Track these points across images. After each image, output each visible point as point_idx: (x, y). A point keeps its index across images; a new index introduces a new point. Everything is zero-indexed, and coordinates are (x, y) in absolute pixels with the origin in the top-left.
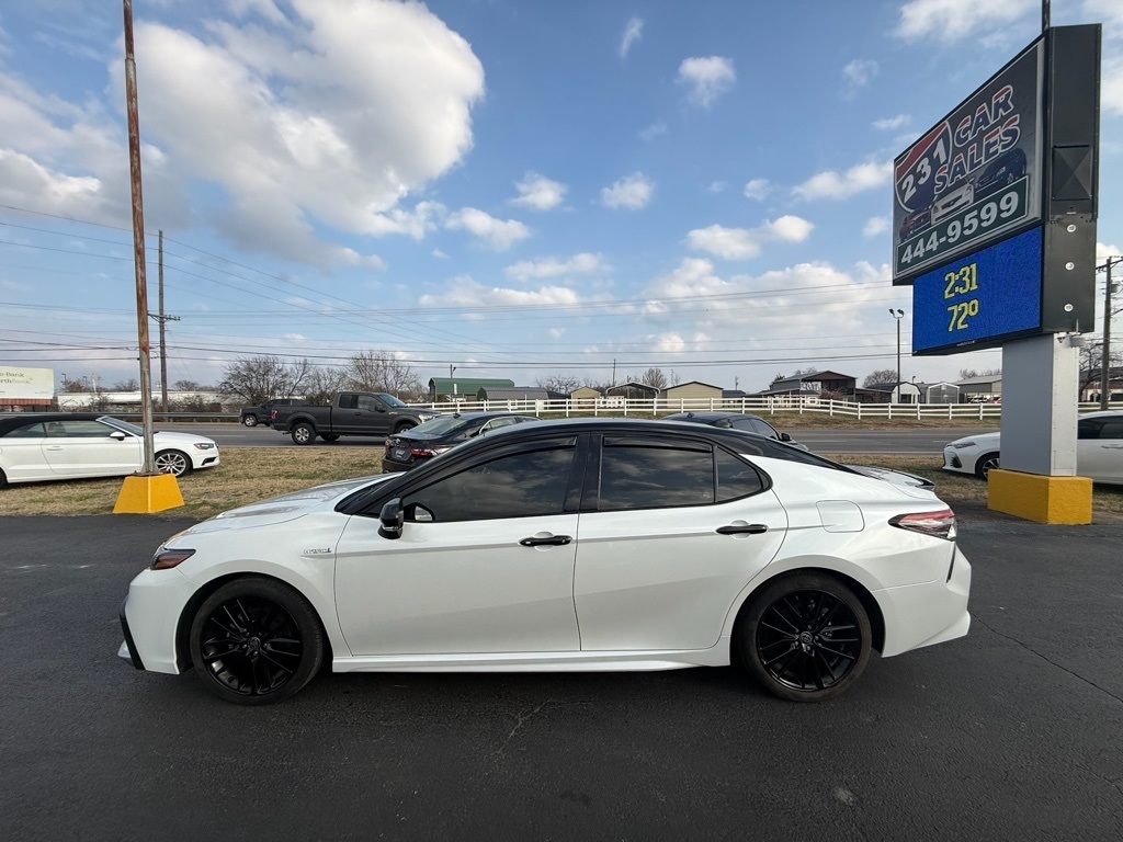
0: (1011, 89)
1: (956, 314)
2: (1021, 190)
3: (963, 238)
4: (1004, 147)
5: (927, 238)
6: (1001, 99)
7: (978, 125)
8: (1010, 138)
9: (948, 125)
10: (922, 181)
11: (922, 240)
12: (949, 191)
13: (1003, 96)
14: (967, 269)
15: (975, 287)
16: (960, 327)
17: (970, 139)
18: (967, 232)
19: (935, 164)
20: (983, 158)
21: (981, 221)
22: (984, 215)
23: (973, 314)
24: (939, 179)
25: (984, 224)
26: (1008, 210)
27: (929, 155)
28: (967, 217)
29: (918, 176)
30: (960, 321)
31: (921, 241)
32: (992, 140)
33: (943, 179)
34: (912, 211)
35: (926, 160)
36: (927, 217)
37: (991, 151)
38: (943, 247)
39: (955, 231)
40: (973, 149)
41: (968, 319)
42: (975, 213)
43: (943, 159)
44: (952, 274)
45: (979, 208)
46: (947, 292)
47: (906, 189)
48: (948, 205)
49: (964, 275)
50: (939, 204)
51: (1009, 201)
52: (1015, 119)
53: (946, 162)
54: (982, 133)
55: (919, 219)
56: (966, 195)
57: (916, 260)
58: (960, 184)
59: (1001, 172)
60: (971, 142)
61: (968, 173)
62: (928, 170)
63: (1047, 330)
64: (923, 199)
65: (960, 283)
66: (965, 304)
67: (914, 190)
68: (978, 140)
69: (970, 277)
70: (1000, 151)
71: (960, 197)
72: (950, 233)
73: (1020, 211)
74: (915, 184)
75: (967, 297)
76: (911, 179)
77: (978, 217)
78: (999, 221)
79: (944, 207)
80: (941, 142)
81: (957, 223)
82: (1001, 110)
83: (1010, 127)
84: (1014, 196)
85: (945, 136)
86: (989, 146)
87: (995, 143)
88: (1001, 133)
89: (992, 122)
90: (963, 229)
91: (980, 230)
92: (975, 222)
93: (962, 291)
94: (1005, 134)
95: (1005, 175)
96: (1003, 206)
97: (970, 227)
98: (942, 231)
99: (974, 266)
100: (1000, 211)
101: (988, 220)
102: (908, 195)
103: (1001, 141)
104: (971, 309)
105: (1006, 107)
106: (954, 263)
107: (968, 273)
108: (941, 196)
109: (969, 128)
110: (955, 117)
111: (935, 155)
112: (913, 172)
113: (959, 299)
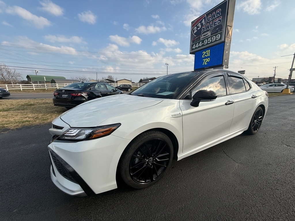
0: (221, 10)
1: (205, 61)
2: (221, 34)
3: (208, 44)
4: (218, 23)
5: (199, 43)
6: (218, 12)
7: (213, 17)
8: (220, 22)
9: (206, 16)
10: (199, 29)
11: (195, 45)
12: (205, 32)
13: (219, 11)
14: (208, 51)
15: (209, 55)
16: (205, 64)
17: (211, 20)
18: (209, 42)
19: (202, 25)
20: (213, 25)
21: (212, 40)
22: (213, 39)
23: (208, 61)
24: (203, 29)
25: (213, 41)
26: (218, 38)
27: (201, 22)
28: (209, 39)
29: (198, 27)
30: (205, 63)
31: (198, 43)
32: (216, 21)
33: (204, 29)
34: (196, 36)
35: (200, 24)
36: (199, 38)
37: (215, 24)
38: (203, 45)
39: (206, 42)
40: (211, 23)
41: (207, 62)
42: (211, 38)
43: (204, 24)
44: (204, 52)
45: (212, 37)
46: (203, 56)
47: (194, 30)
48: (205, 35)
49: (207, 52)
50: (203, 35)
51: (218, 36)
52: (221, 17)
53: (205, 25)
54: (214, 19)
55: (197, 38)
56: (209, 33)
57: (196, 48)
58: (208, 31)
59: (217, 29)
60: (211, 21)
61: (210, 28)
62: (200, 26)
63: (223, 65)
64: (199, 33)
65: (206, 54)
66: (207, 59)
67: (197, 31)
68: (213, 21)
69: (208, 53)
70: (217, 24)
71: (208, 34)
72: (205, 42)
73: (220, 39)
74: (197, 29)
75: (207, 57)
76: (196, 28)
77: (211, 39)
78: (216, 41)
79: (204, 36)
80: (204, 20)
81: (206, 40)
82: (218, 14)
83: (220, 19)
84: (219, 35)
85: (205, 18)
86: (215, 23)
87: (216, 22)
88: (218, 20)
89: (216, 17)
90: (208, 42)
91: (212, 42)
92: (211, 40)
93: (206, 56)
94: (219, 20)
95: (218, 30)
96: (217, 37)
97: (209, 41)
98: (203, 41)
99: (209, 50)
100: (216, 38)
101: (213, 40)
102: (195, 32)
103: (218, 22)
104: (208, 60)
105: (219, 14)
106: (205, 49)
107: (208, 52)
108: (203, 33)
109: (211, 17)
110: (208, 14)
111: (202, 23)
112: (196, 26)
113: (205, 58)
